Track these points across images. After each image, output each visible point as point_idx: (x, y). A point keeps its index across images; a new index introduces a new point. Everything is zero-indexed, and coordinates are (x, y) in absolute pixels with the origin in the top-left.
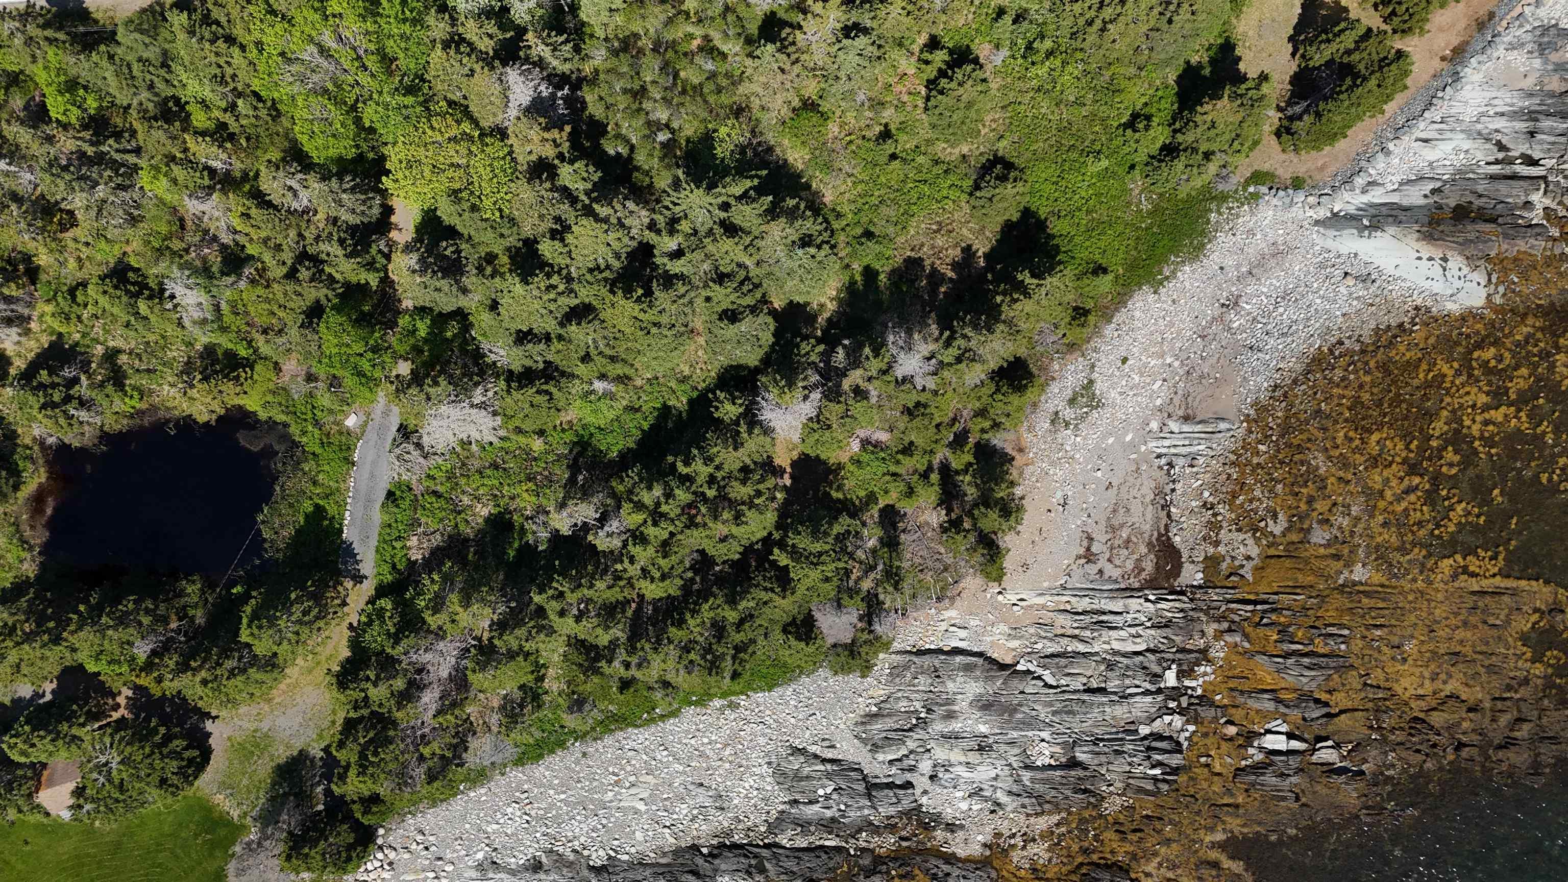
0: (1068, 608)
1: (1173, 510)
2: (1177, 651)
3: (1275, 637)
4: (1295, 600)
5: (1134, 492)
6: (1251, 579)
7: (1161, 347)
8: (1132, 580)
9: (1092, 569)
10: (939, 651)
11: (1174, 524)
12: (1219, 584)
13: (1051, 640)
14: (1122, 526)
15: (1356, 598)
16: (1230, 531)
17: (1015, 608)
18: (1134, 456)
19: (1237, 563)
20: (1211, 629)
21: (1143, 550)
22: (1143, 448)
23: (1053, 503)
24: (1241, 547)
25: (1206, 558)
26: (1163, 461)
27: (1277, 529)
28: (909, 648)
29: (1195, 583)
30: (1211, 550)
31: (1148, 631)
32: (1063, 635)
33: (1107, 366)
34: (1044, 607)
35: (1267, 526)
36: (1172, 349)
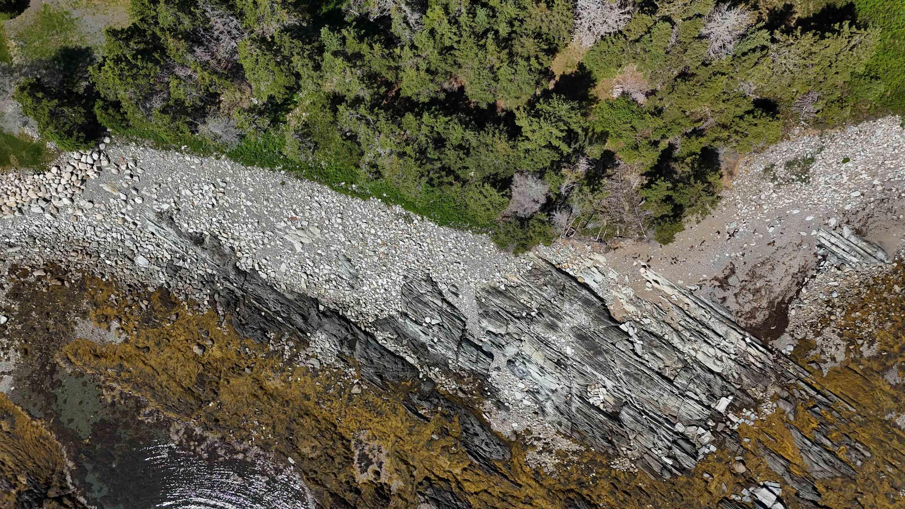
0: (686, 308)
1: (804, 290)
2: (739, 389)
3: (815, 426)
4: (847, 409)
5: (786, 259)
6: (825, 375)
7: (878, 168)
8: (741, 319)
9: (720, 293)
10: (574, 279)
11: (797, 301)
12: (800, 363)
13: (659, 322)
14: (761, 277)
15: (890, 436)
16: (834, 331)
17: (648, 284)
18: (803, 234)
19: (823, 357)
20: (772, 390)
21: (764, 304)
22: (814, 232)
23: (724, 228)
24: (834, 348)
25: (804, 339)
26: (821, 251)
27: (867, 352)
28: (554, 263)
29: (784, 351)
30: (811, 336)
31: (730, 362)
32: (669, 324)
33: (831, 156)
34: (668, 297)
35: (862, 345)
36: (884, 175)
